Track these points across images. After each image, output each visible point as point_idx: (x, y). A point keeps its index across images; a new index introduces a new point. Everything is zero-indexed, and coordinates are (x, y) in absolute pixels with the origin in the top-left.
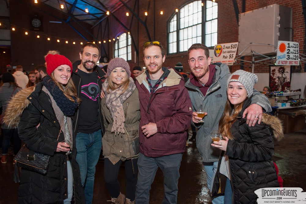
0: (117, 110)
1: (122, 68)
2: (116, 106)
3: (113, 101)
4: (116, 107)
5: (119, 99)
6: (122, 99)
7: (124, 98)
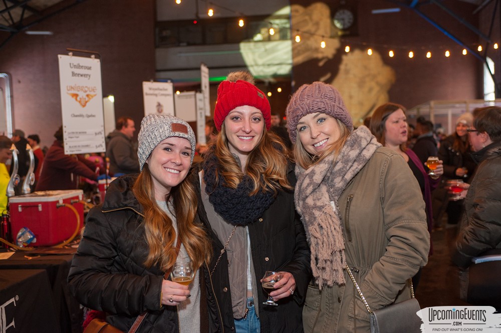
0: (315, 218)
1: (314, 114)
2: (314, 208)
3: (307, 197)
4: (314, 211)
5: (324, 188)
6: (333, 186)
7: (339, 183)
